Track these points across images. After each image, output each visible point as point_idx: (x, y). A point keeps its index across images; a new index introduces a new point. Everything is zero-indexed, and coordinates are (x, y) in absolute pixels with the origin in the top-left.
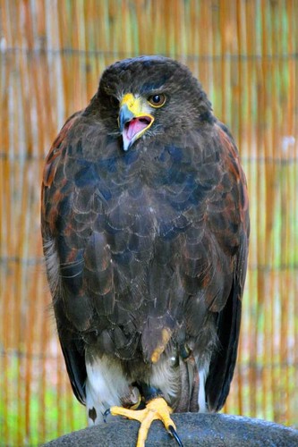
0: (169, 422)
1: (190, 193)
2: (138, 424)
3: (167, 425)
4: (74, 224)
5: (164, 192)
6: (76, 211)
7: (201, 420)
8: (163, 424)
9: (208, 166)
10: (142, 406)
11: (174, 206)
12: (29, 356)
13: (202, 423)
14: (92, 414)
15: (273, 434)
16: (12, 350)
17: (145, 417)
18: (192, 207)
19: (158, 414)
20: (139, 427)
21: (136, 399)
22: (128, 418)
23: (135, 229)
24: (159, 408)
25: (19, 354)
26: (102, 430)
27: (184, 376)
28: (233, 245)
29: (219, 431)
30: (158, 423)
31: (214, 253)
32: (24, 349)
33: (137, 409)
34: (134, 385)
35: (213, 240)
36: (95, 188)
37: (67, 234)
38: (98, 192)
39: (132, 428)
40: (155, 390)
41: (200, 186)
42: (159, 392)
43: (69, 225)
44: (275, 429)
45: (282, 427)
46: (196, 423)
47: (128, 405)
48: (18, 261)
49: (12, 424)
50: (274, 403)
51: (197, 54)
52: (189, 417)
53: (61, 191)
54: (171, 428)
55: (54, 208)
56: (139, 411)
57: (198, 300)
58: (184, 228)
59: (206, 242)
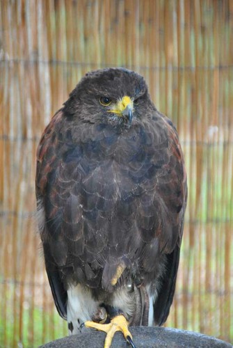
0: (127, 333)
1: (146, 170)
2: (105, 334)
3: (126, 335)
4: (58, 189)
5: (128, 169)
6: (60, 180)
7: (151, 331)
8: (123, 334)
9: (160, 151)
10: (108, 321)
11: (134, 179)
12: (22, 284)
13: (151, 334)
14: (71, 327)
15: (203, 342)
16: (11, 279)
17: (110, 329)
18: (146, 180)
19: (119, 327)
20: (106, 336)
21: (103, 316)
22: (97, 330)
23: (102, 194)
24: (120, 323)
25: (16, 282)
26: (78, 338)
27: (138, 299)
28: (178, 205)
29: (164, 340)
30: (119, 333)
31: (163, 211)
32: (20, 279)
33: (104, 324)
34: (102, 305)
35: (162, 202)
36: (78, 163)
37: (52, 196)
38: (79, 166)
39: (100, 337)
40: (117, 310)
41: (153, 165)
42: (120, 312)
43: (54, 189)
44: (205, 338)
45: (209, 337)
46: (147, 334)
47: (98, 321)
48: (15, 214)
49: (9, 333)
50: (201, 320)
51: (148, 65)
52: (142, 330)
53: (50, 165)
54: (128, 337)
55: (44, 177)
56: (106, 325)
57: (151, 246)
58: (140, 195)
59: (156, 204)
